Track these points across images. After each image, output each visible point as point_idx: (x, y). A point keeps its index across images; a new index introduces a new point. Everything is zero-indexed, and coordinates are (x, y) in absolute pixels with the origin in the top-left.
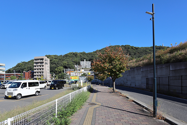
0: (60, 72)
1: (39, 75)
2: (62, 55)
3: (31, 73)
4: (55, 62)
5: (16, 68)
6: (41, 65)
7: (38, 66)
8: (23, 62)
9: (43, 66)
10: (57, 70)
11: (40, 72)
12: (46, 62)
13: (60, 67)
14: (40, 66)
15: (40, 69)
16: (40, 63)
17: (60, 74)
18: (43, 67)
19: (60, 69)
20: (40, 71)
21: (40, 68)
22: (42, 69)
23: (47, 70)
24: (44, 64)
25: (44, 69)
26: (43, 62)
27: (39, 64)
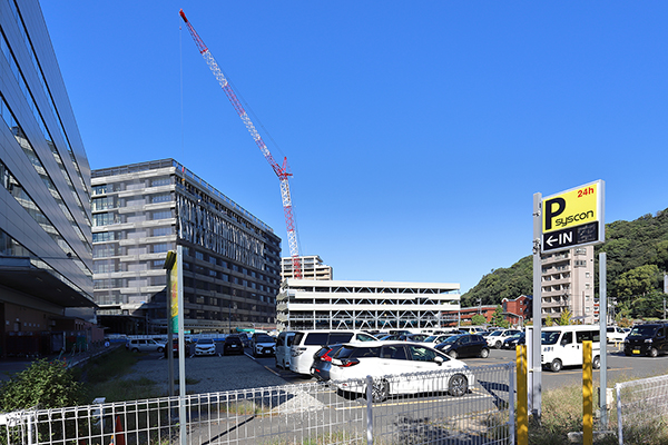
0: (641, 290)
1: (554, 308)
2: (648, 217)
3: (525, 303)
4: (616, 250)
5: (480, 292)
6: (562, 270)
7: (549, 276)
8: (497, 272)
9: (566, 275)
10: (623, 281)
11: (554, 297)
12: (581, 258)
13: (638, 269)
14: (557, 276)
15: (557, 287)
16: (557, 265)
17: (641, 299)
18: (570, 280)
19: (639, 279)
20: (557, 293)
21: (557, 282)
22: (564, 285)
23: (582, 287)
24: (570, 268)
25: (573, 285)
26: (568, 262)
27: (554, 270)
